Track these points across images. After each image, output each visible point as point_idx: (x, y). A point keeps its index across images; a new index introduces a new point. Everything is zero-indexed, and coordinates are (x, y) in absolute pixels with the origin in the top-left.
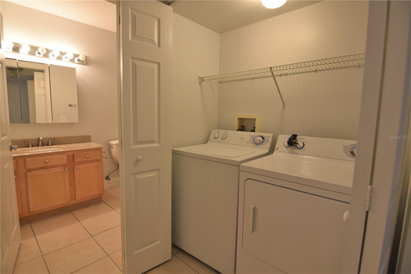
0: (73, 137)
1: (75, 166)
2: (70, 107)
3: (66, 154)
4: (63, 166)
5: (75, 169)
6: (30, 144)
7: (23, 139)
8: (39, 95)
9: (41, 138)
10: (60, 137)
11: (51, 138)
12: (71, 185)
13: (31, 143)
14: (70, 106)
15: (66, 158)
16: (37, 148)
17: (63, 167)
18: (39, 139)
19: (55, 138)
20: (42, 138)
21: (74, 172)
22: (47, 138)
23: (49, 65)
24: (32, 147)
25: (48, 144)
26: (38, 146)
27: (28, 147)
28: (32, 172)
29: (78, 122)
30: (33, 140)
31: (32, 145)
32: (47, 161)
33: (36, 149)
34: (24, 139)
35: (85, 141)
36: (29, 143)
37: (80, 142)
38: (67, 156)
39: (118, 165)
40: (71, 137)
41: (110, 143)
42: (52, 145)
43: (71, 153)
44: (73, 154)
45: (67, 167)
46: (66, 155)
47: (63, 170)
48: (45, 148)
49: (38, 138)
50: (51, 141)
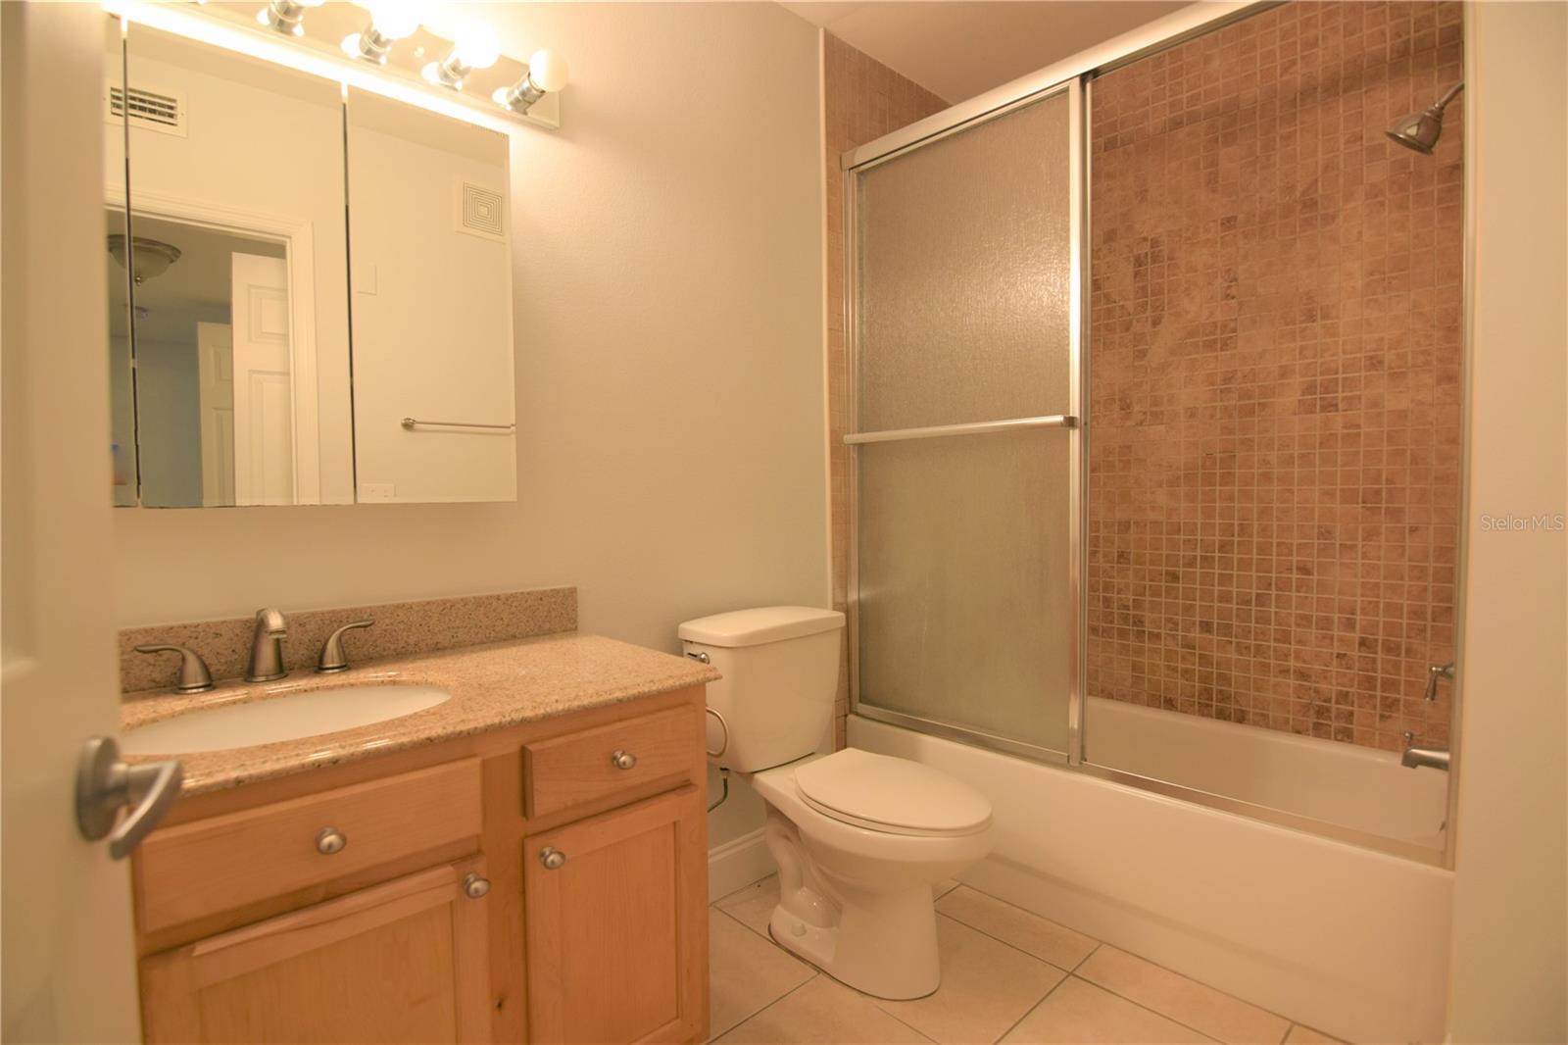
0: (479, 603)
1: (532, 847)
2: (408, 434)
3: (474, 755)
4: (452, 861)
5: (535, 873)
6: (193, 667)
7: (138, 632)
8: (254, 375)
9: (275, 621)
10: (398, 607)
11: (335, 618)
12: (500, 1005)
13: (199, 658)
14: (408, 426)
15: (475, 782)
16: (241, 693)
17: (450, 869)
18: (259, 625)
19: (361, 610)
20: (283, 616)
21: (524, 893)
22: (314, 615)
23: (345, 93)
24: (210, 686)
25: (321, 660)
26: (249, 675)
27: (175, 685)
28: (201, 949)
29: (515, 500)
30: (218, 635)
31: (206, 668)
32: (330, 839)
33: (234, 702)
34: (148, 626)
35: (548, 626)
36: (184, 659)
37: (514, 637)
38: (485, 764)
39: (722, 776)
40: (465, 602)
41: (682, 636)
42: (345, 667)
43: (510, 747)
44: (524, 752)
45: (481, 866)
46: (477, 761)
47: (450, 893)
48: (298, 692)
49: (254, 616)
50: (339, 639)
